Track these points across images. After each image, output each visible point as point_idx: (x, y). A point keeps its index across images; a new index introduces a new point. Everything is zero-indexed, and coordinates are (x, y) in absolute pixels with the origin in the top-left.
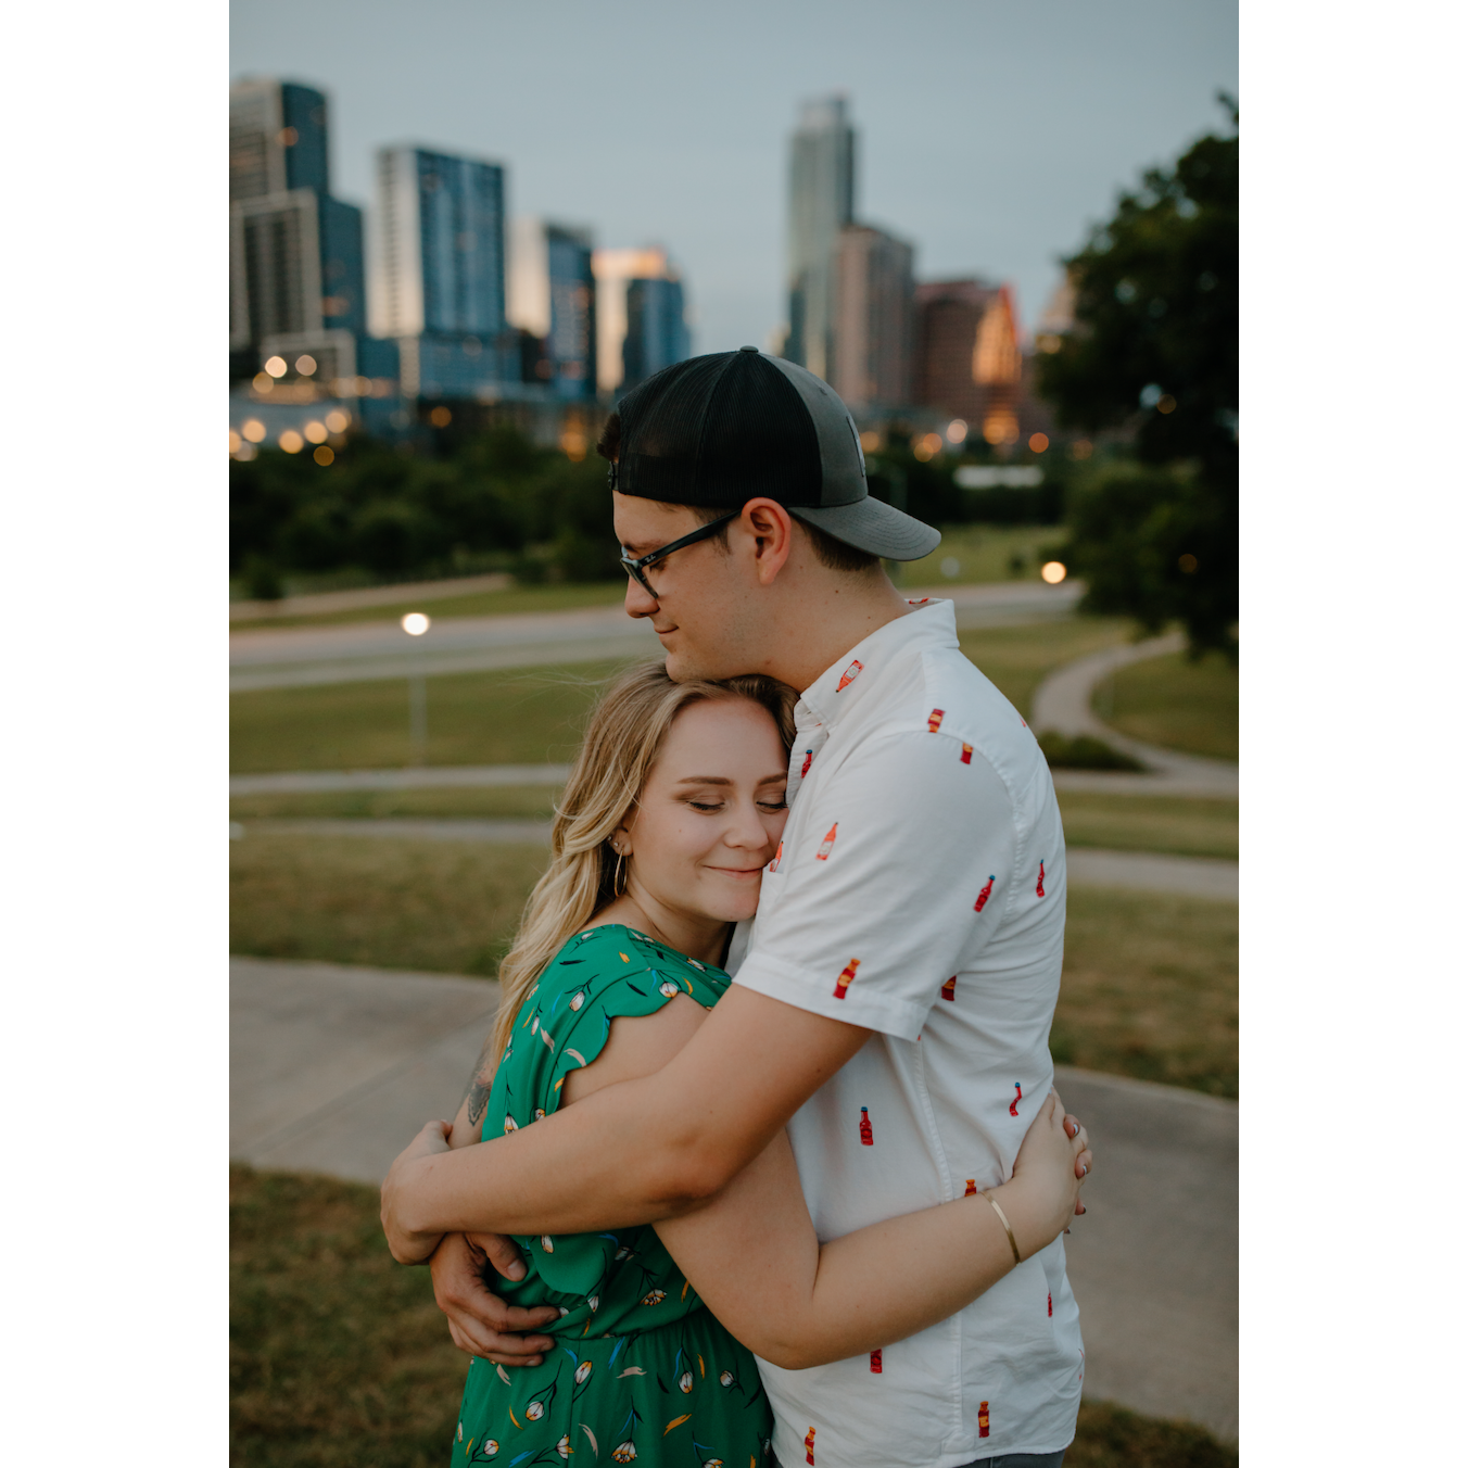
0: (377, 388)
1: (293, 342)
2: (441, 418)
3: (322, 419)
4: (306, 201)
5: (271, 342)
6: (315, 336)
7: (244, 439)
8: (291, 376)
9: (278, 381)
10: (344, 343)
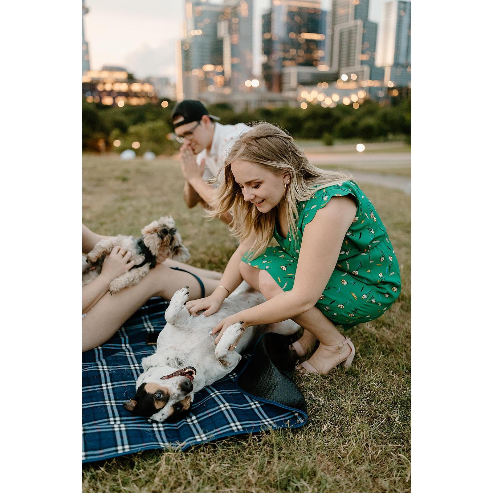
0: (375, 84)
1: (351, 69)
2: (395, 93)
3: (357, 94)
4: (359, 23)
5: (343, 70)
6: (358, 67)
7: (333, 101)
8: (349, 80)
9: (345, 82)
10: (366, 69)
